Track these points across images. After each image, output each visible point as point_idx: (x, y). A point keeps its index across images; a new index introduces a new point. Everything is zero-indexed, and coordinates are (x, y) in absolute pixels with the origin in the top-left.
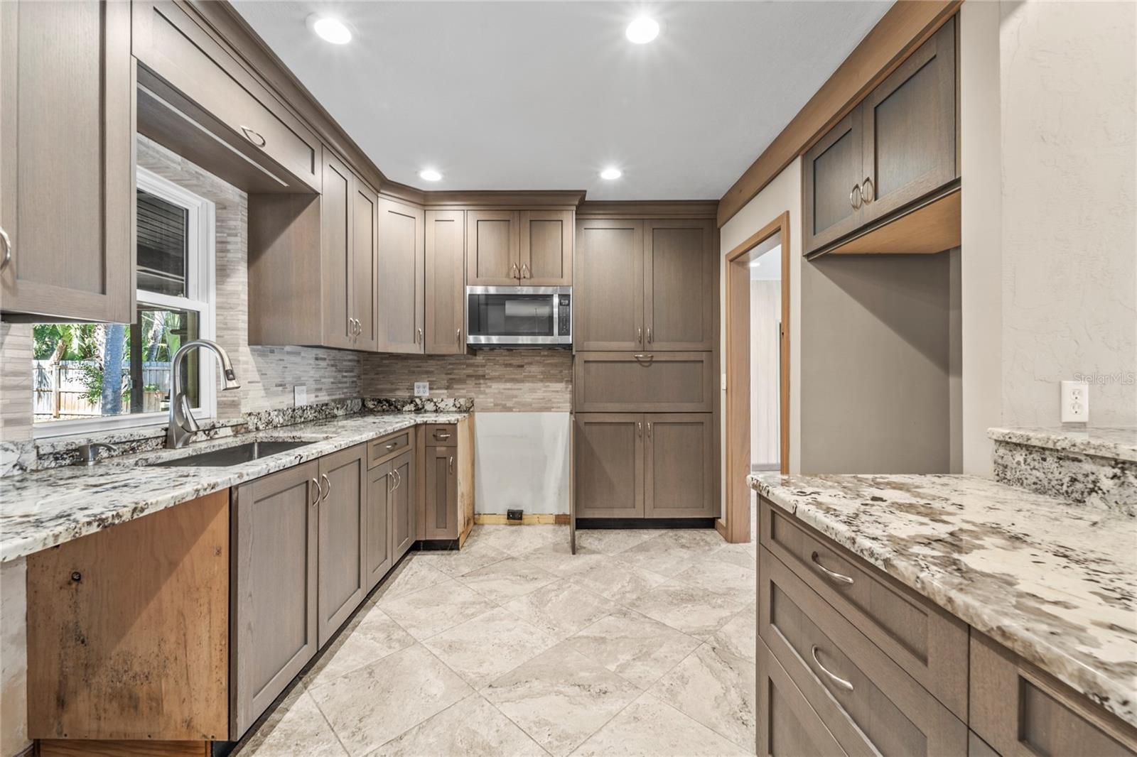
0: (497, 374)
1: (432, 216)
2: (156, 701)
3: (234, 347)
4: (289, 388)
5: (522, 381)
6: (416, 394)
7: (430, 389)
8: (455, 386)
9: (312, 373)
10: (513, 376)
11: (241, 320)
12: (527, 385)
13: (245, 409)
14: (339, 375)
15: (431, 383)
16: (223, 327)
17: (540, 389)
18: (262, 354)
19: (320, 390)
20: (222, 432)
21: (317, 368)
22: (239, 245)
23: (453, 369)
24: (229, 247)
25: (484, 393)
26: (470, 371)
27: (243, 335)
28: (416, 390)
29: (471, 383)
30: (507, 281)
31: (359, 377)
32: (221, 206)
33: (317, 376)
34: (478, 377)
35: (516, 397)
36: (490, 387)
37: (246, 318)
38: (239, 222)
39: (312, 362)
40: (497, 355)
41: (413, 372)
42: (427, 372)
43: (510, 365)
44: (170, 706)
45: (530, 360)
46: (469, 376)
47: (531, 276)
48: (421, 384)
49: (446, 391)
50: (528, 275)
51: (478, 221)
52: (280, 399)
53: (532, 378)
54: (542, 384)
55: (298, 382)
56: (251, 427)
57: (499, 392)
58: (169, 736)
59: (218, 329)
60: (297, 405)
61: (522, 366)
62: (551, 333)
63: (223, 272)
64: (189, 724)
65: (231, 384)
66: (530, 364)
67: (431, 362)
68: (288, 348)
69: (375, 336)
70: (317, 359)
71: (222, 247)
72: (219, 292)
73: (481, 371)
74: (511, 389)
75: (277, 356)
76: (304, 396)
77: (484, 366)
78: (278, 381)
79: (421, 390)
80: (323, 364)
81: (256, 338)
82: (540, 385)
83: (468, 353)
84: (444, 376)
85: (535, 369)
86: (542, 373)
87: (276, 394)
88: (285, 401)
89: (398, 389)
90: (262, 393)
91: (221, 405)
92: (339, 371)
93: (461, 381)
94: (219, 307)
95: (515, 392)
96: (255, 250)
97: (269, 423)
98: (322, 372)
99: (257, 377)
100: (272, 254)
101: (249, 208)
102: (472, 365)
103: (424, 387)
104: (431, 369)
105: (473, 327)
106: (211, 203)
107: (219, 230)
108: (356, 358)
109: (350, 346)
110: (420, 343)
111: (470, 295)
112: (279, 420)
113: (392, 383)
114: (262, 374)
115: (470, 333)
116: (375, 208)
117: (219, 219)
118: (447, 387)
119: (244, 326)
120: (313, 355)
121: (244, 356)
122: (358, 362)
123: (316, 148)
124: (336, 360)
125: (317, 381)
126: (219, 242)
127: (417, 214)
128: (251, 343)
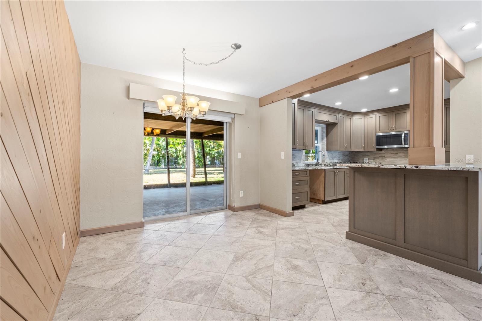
0: (388, 156)
1: (367, 117)
2: (317, 194)
3: (324, 151)
4: (333, 159)
5: (397, 158)
6: (364, 161)
7: (369, 160)
8: (376, 159)
9: (338, 156)
10: (394, 157)
11: (325, 147)
12: (399, 159)
13: (326, 162)
15: (369, 158)
16: (323, 148)
17: (403, 160)
18: (329, 152)
20: (322, 165)
21: (339, 155)
22: (325, 134)
23: (375, 155)
24: (324, 134)
25: (384, 161)
26: (380, 155)
28: (364, 160)
29: (380, 159)
30: (388, 131)
31: (350, 157)
33: (339, 157)
34: (383, 157)
35: (395, 162)
36: (386, 159)
37: (326, 146)
38: (325, 130)
39: (338, 153)
40: (389, 151)
41: (364, 156)
42: (368, 156)
43: (393, 153)
44: (318, 195)
45: (400, 152)
46: (380, 157)
47: (396, 129)
48: (366, 159)
49: (373, 161)
50: (395, 129)
51: (379, 117)
52: (331, 161)
53: (401, 157)
54: (404, 159)
55: (335, 158)
56: (327, 165)
57: (389, 161)
58: (318, 199)
59: (322, 148)
60: (335, 162)
61: (397, 154)
62: (402, 144)
63: (323, 139)
64: (320, 198)
65: (324, 157)
66: (400, 153)
67: (369, 153)
68: (333, 151)
69: (351, 148)
70: (339, 153)
72: (322, 142)
73: (383, 155)
74: (393, 160)
75: (331, 152)
76: (336, 160)
77: (384, 154)
78: (331, 157)
79: (366, 160)
82: (403, 159)
83: (377, 150)
84: (372, 157)
85: (402, 154)
86: (404, 155)
87: (331, 160)
88: (332, 161)
89: (360, 160)
90: (328, 159)
91: (322, 161)
92: (344, 155)
93: (378, 158)
94: (322, 145)
95: (395, 161)
96: (327, 135)
97: (330, 165)
99: (328, 156)
100: (329, 135)
101: (327, 127)
102: (381, 154)
103: (367, 159)
104: (369, 155)
105: (378, 144)
106: (321, 128)
107: (322, 132)
108: (349, 152)
109: (345, 150)
110: (363, 149)
111: (377, 136)
112: (331, 164)
113: (358, 158)
114: (329, 156)
115: (377, 146)
116: (351, 119)
117: (322, 130)
118: (373, 160)
119: (326, 148)
120: (338, 152)
121: (326, 153)
122: (350, 153)
123: (337, 115)
124: (343, 153)
125: (339, 158)
126: (322, 134)
127: (363, 118)
128: (327, 150)
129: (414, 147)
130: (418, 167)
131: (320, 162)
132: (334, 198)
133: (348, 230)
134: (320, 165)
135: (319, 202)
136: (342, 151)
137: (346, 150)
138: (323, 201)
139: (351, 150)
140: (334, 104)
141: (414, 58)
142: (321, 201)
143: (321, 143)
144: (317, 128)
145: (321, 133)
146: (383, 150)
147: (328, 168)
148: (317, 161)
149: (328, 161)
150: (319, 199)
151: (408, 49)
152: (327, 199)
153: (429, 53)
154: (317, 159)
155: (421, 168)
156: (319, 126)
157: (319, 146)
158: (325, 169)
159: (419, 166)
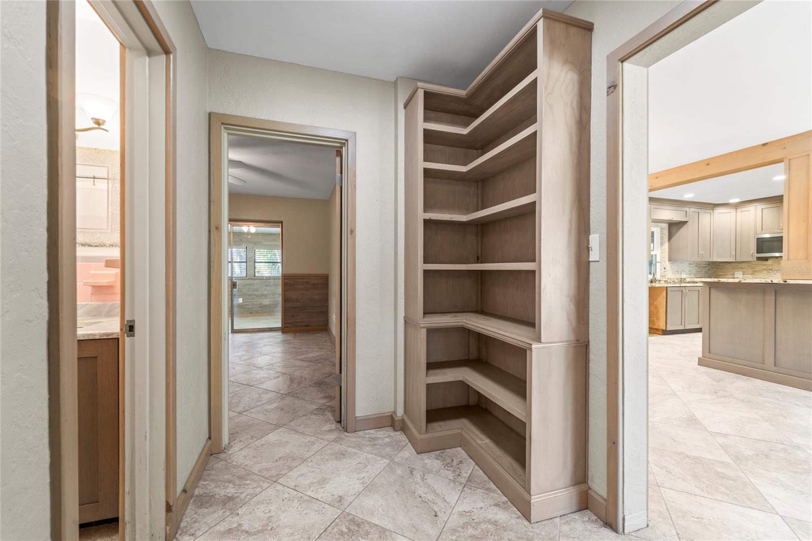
1: (739, 211)
3: (665, 262)
4: (680, 272)
7: (743, 275)
8: (756, 274)
9: (688, 268)
11: (667, 255)
13: (667, 277)
14: (699, 269)
15: (743, 272)
16: (662, 257)
18: (672, 263)
19: (691, 274)
20: (662, 282)
21: (690, 267)
24: (664, 238)
26: (764, 267)
27: (667, 259)
28: (736, 275)
30: (779, 231)
31: (709, 270)
32: (662, 229)
33: (690, 269)
38: (666, 232)
39: (688, 265)
41: (735, 268)
42: (741, 268)
46: (763, 270)
48: (738, 273)
49: (751, 276)
51: (762, 209)
55: (683, 271)
56: (669, 282)
58: (655, 327)
59: (660, 258)
60: (682, 277)
63: (662, 244)
65: (665, 270)
67: (743, 264)
68: (679, 262)
69: (711, 256)
70: (690, 264)
71: (662, 238)
72: (661, 248)
75: (676, 263)
76: (685, 275)
78: (676, 270)
79: (738, 275)
80: (692, 265)
81: (670, 260)
83: (757, 260)
84: (750, 270)
87: (676, 274)
88: (679, 276)
89: (728, 275)
90: (671, 274)
91: (661, 276)
92: (700, 268)
93: (760, 271)
94: (661, 253)
96: (670, 237)
97: (674, 281)
98: (692, 268)
99: (670, 269)
100: (674, 239)
101: (669, 228)
102: (766, 265)
103: (740, 274)
104: (743, 267)
105: (760, 250)
106: (659, 229)
107: (661, 234)
108: (707, 263)
109: (700, 260)
110: (733, 258)
111: (757, 239)
112: (677, 281)
113: (724, 272)
114: (672, 269)
115: (757, 253)
116: (712, 214)
117: (661, 232)
118: (752, 274)
119: (667, 257)
120: (688, 263)
121: (667, 264)
122: (709, 264)
123: (687, 209)
124: (698, 265)
125: (690, 271)
126: (661, 237)
127: (733, 211)
128: (669, 261)
129: (788, 260)
130: (786, 282)
131: (658, 277)
132: (681, 328)
133: (701, 356)
134: (658, 282)
135: (659, 333)
136: (695, 262)
137: (703, 260)
138: (663, 330)
139: (711, 261)
140: (683, 196)
141: (790, 160)
142: (661, 331)
143: (659, 251)
144: (653, 229)
145: (659, 235)
146: (769, 260)
147: (672, 285)
148: (654, 276)
149: (670, 275)
150: (657, 328)
151: (782, 149)
152: (669, 328)
153: (807, 155)
154: (654, 274)
155: (790, 283)
156: (657, 226)
157: (656, 255)
158: (667, 287)
159: (788, 281)
